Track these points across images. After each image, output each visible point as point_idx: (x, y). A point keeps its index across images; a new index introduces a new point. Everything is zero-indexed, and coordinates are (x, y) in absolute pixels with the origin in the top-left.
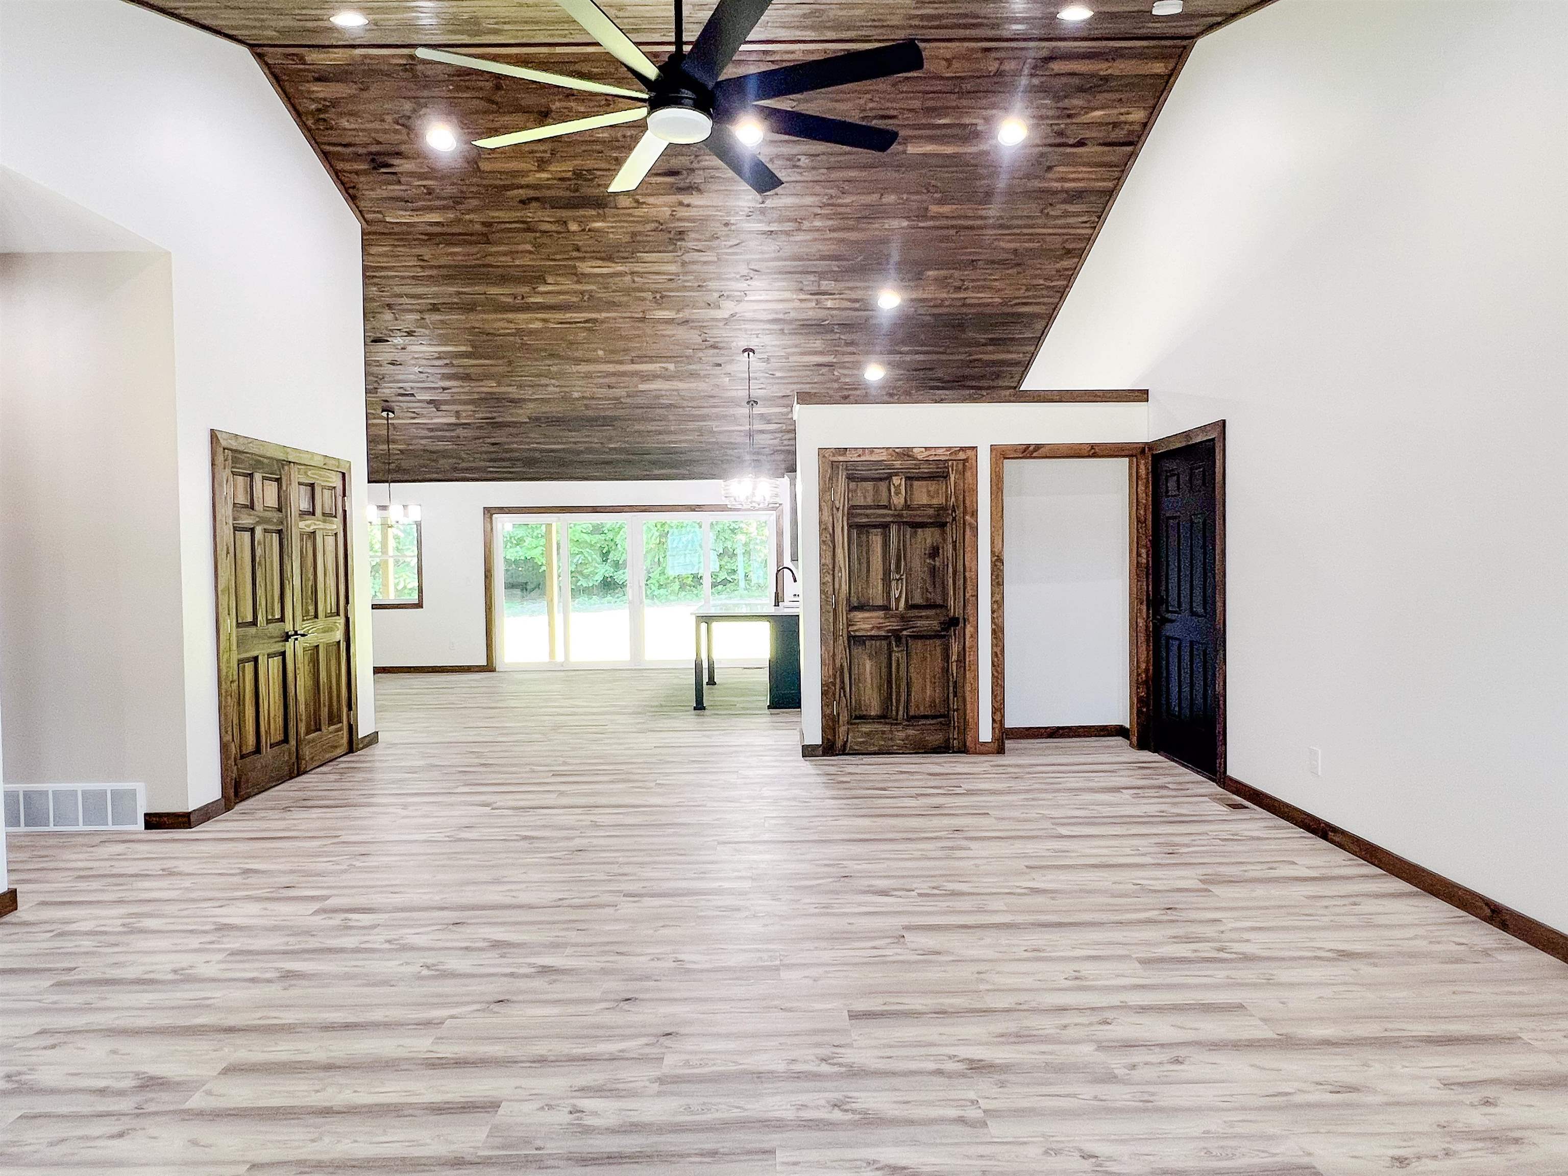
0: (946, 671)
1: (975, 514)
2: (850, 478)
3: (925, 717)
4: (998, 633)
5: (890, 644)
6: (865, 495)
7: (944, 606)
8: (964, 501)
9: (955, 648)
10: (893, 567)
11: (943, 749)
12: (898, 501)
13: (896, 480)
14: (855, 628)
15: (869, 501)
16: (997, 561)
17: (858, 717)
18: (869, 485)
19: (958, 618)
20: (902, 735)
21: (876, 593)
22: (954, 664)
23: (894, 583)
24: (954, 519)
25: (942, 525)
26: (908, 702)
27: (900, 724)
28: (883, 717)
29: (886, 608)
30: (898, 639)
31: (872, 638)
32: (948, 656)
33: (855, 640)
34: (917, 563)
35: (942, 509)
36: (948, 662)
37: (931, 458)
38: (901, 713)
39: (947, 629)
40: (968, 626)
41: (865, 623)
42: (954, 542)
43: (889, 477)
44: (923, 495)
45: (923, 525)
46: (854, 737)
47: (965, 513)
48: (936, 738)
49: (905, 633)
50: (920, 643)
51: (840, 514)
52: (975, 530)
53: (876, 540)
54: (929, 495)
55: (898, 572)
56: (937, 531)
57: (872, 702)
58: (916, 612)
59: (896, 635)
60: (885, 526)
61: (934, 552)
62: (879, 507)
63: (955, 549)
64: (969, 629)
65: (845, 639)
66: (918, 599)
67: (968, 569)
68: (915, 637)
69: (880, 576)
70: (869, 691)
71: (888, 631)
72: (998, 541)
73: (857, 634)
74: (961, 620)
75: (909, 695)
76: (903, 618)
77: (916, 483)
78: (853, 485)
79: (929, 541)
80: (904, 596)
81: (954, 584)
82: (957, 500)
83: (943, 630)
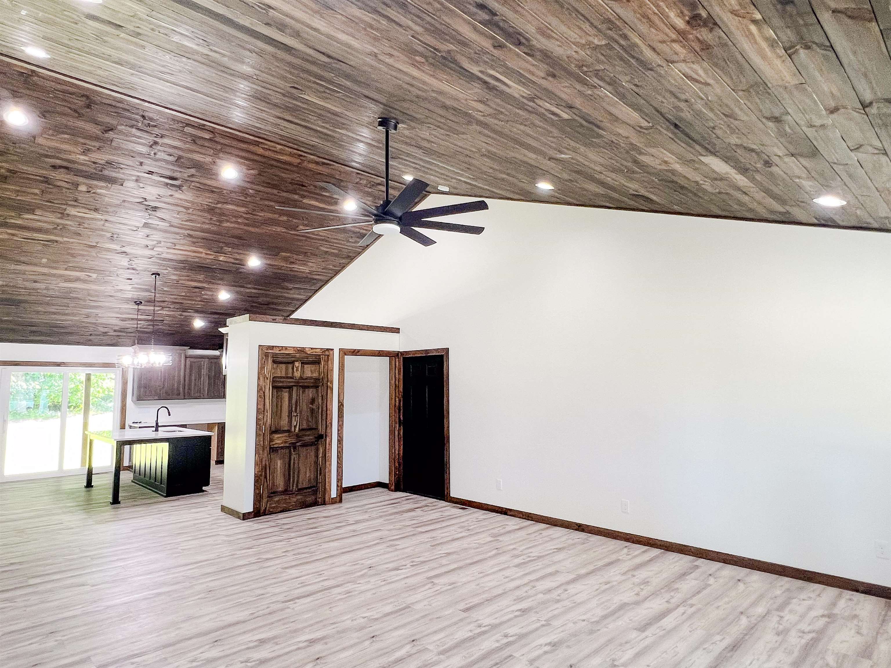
0: (316, 463)
1: (332, 382)
2: (274, 362)
3: (306, 488)
4: (340, 441)
5: (290, 451)
6: (281, 371)
7: (316, 429)
8: (328, 375)
9: (321, 450)
10: (293, 409)
11: (315, 504)
12: (297, 374)
13: (297, 364)
14: (274, 443)
15: (283, 374)
16: (341, 405)
17: (273, 493)
18: (283, 366)
19: (323, 435)
20: (295, 499)
21: (284, 422)
22: (321, 459)
23: (293, 418)
24: (323, 384)
25: (317, 387)
26: (298, 482)
27: (294, 494)
28: (286, 492)
29: (289, 431)
30: (295, 448)
31: (282, 448)
32: (317, 454)
33: (273, 450)
34: (304, 406)
35: (317, 380)
36: (318, 458)
37: (314, 353)
38: (294, 487)
39: (317, 441)
40: (328, 438)
41: (279, 440)
42: (322, 396)
43: (293, 363)
44: (309, 372)
45: (308, 387)
46: (270, 504)
47: (328, 381)
48: (310, 499)
49: (298, 444)
50: (305, 448)
51: (268, 381)
52: (332, 389)
53: (286, 395)
54: (311, 372)
55: (296, 411)
56: (315, 390)
57: (280, 483)
58: (303, 433)
59: (294, 446)
60: (290, 388)
61: (313, 401)
62: (287, 378)
63: (322, 399)
64: (328, 440)
65: (268, 450)
66: (305, 426)
67: (328, 409)
68: (303, 446)
69: (287, 414)
70: (279, 478)
71: (290, 444)
72: (341, 396)
73: (275, 446)
74: (324, 436)
75: (298, 477)
76: (297, 435)
77: (306, 366)
78: (275, 366)
79: (311, 396)
80: (298, 424)
81: (322, 418)
82: (324, 375)
83: (316, 441)
